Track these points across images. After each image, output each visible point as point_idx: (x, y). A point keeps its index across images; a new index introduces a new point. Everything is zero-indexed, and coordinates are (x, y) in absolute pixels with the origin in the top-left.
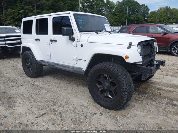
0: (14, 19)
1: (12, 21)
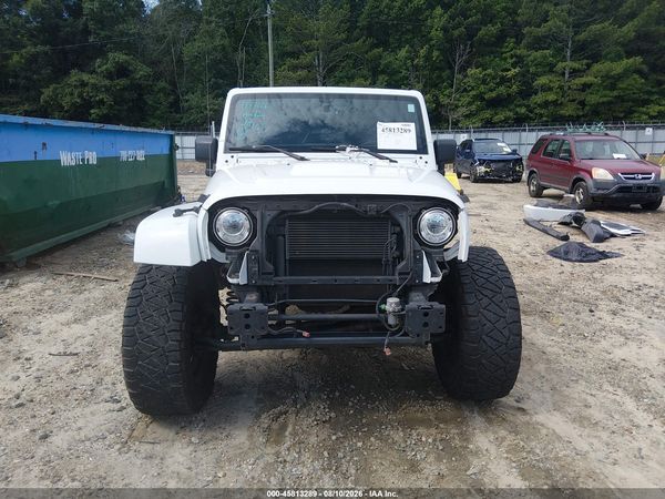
0: (482, 99)
1: (473, 107)
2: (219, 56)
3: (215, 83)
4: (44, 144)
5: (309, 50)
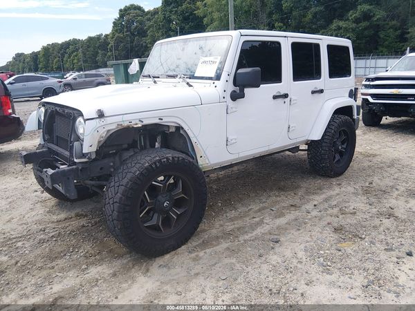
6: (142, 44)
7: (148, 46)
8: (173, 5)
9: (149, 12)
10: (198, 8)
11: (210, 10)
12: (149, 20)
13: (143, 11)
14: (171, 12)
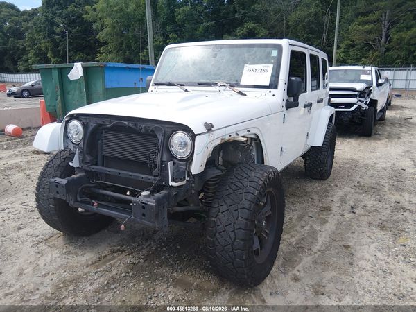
2: (311, 19)
3: (307, 37)
4: (141, 79)
5: (377, 9)
6: (19, 47)
7: (27, 49)
8: (56, 7)
9: (25, 12)
10: (86, 13)
11: (100, 15)
12: (26, 20)
13: (18, 10)
14: (54, 14)
